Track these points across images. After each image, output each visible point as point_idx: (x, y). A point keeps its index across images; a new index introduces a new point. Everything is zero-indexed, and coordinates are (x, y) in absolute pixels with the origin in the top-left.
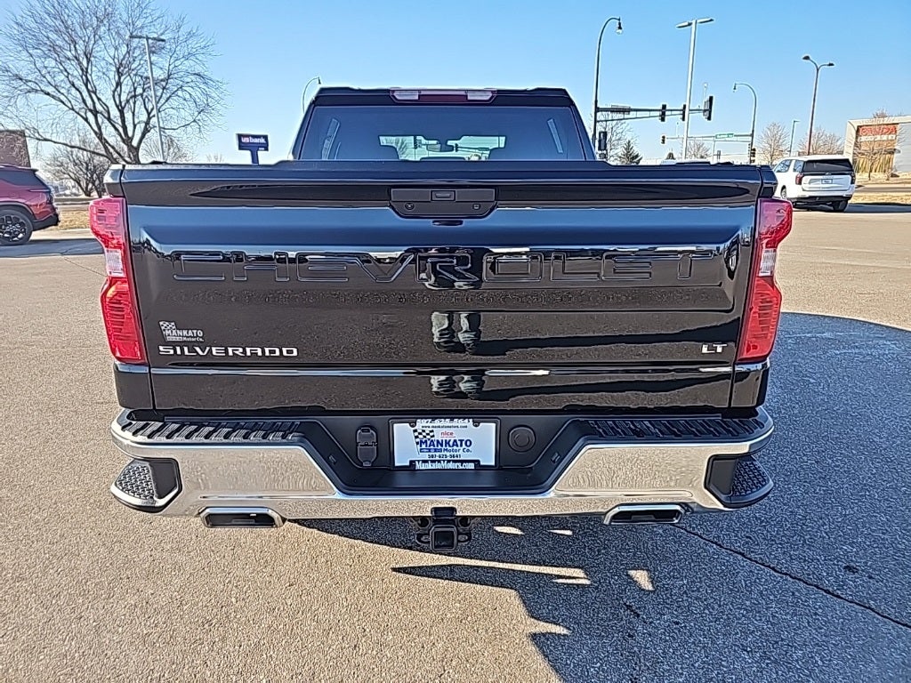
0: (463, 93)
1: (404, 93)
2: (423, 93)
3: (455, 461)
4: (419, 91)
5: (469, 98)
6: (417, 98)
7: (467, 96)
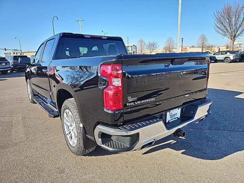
0: (101, 37)
1: (87, 36)
2: (91, 36)
3: (175, 118)
4: (90, 35)
5: (102, 38)
6: (90, 37)
7: (102, 37)
